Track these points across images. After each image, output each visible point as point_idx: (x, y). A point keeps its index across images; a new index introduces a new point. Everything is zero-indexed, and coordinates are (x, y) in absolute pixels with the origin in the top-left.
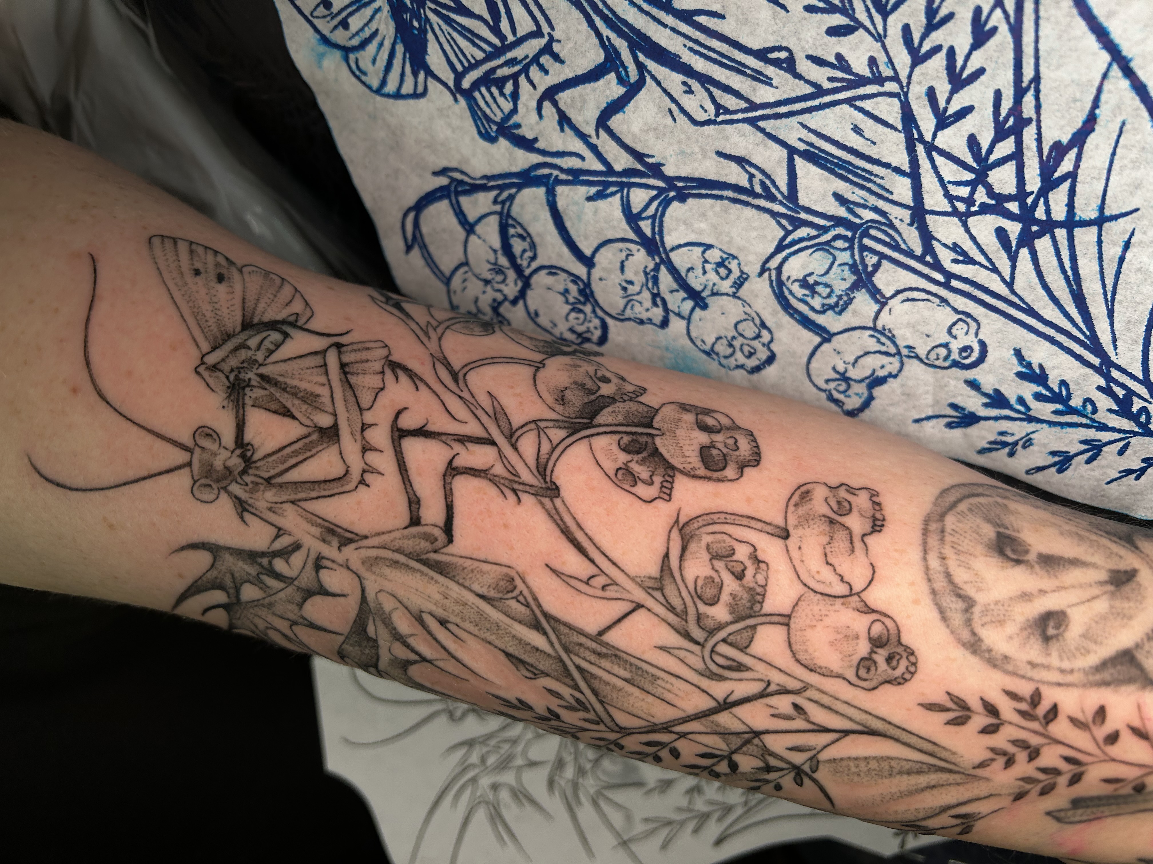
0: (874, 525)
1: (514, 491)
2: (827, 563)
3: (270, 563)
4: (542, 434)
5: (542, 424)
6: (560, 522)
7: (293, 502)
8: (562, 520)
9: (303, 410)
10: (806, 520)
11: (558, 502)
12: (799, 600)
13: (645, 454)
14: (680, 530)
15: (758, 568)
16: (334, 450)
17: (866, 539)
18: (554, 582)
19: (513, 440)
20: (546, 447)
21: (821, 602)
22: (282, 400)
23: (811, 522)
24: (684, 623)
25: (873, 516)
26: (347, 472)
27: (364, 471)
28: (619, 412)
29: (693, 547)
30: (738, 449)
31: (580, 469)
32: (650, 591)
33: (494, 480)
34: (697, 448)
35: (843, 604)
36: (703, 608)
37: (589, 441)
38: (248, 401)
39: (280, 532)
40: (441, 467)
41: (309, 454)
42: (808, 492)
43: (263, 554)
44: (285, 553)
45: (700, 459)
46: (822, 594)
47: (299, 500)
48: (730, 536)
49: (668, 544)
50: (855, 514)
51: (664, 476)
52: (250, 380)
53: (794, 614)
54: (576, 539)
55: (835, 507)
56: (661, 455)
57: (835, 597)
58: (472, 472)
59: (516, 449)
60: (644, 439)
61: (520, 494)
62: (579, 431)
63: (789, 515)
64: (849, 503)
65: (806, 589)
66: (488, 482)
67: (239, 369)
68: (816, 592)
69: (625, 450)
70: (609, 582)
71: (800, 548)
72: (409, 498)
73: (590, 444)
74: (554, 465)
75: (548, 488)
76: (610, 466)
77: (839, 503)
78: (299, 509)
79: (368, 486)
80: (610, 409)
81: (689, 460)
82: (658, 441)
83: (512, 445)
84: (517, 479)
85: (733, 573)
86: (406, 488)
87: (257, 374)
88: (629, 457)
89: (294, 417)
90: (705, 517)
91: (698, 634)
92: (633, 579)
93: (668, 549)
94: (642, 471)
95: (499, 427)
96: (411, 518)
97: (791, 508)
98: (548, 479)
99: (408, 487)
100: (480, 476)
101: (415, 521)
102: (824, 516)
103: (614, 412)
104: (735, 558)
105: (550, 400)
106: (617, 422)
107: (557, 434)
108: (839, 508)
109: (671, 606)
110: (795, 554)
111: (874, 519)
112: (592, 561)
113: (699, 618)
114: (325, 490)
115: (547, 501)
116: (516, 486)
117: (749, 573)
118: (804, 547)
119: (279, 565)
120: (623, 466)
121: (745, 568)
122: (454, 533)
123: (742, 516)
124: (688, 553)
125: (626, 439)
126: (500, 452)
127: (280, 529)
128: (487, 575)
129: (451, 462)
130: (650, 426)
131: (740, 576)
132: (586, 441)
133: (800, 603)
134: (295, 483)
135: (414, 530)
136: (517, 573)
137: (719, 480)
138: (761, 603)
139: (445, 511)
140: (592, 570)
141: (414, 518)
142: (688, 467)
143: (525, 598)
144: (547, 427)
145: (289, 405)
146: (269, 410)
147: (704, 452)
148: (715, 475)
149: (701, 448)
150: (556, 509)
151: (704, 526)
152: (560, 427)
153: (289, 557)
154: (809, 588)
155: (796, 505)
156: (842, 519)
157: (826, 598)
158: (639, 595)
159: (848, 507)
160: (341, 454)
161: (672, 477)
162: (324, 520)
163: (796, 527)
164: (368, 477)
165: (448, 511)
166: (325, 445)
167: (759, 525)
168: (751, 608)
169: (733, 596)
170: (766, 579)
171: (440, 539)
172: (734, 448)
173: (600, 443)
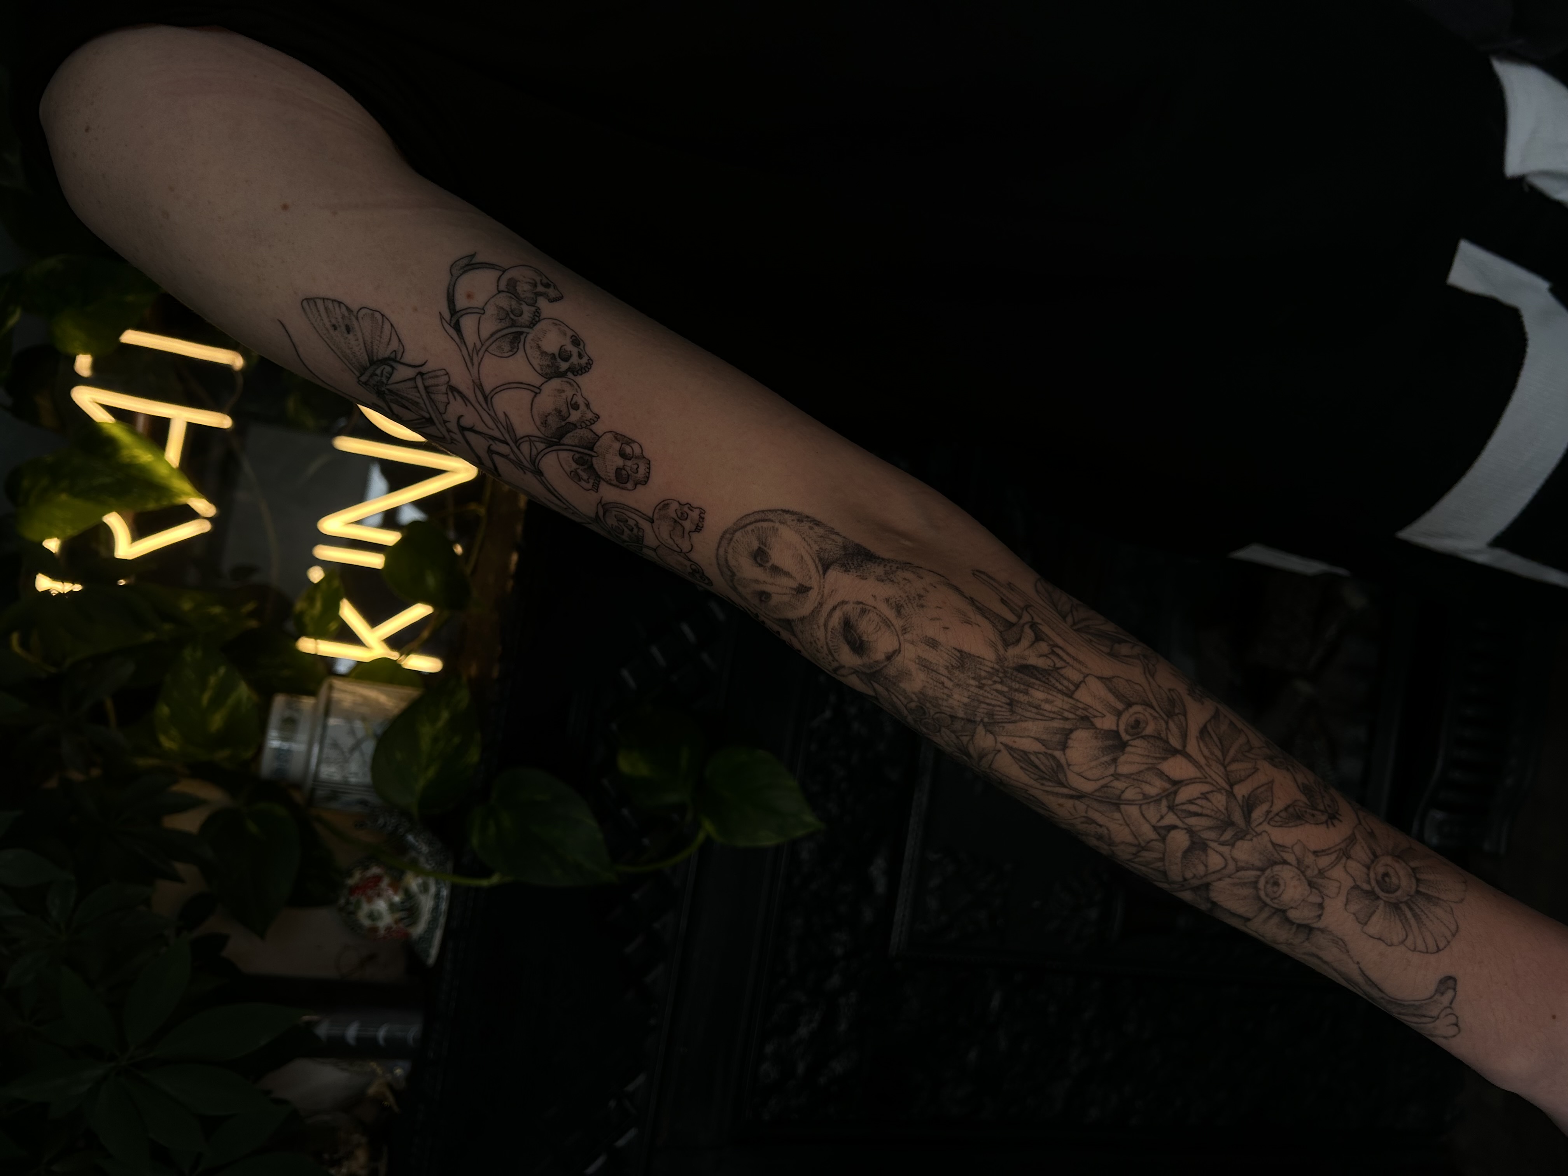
0: (696, 528)
5: (533, 439)
10: (663, 518)
13: (586, 467)
14: (603, 506)
17: (690, 533)
20: (534, 452)
23: (666, 519)
25: (698, 524)
28: (576, 436)
30: (637, 472)
31: (552, 465)
34: (615, 468)
37: (557, 453)
42: (668, 504)
45: (614, 475)
50: (689, 520)
51: (594, 480)
55: (679, 514)
56: (594, 469)
60: (587, 458)
62: (552, 446)
63: (655, 513)
64: (687, 515)
69: (576, 462)
73: (558, 455)
74: (539, 459)
75: (535, 471)
76: (568, 470)
77: (682, 513)
80: (571, 434)
81: (609, 474)
82: (594, 460)
88: (578, 466)
90: (615, 504)
94: (584, 476)
97: (657, 511)
98: (536, 466)
102: (673, 518)
103: (573, 436)
105: (539, 426)
106: (574, 444)
107: (541, 446)
108: (681, 516)
111: (698, 525)
120: (574, 471)
123: (632, 508)
125: (577, 456)
130: (592, 449)
132: (556, 452)
137: (622, 488)
142: (608, 478)
144: (534, 441)
147: (618, 471)
148: (621, 485)
149: (617, 469)
151: (614, 507)
152: (543, 442)
155: (660, 510)
156: (681, 521)
159: (686, 516)
161: (599, 482)
163: (658, 519)
167: (640, 514)
172: (635, 471)
173: (564, 455)
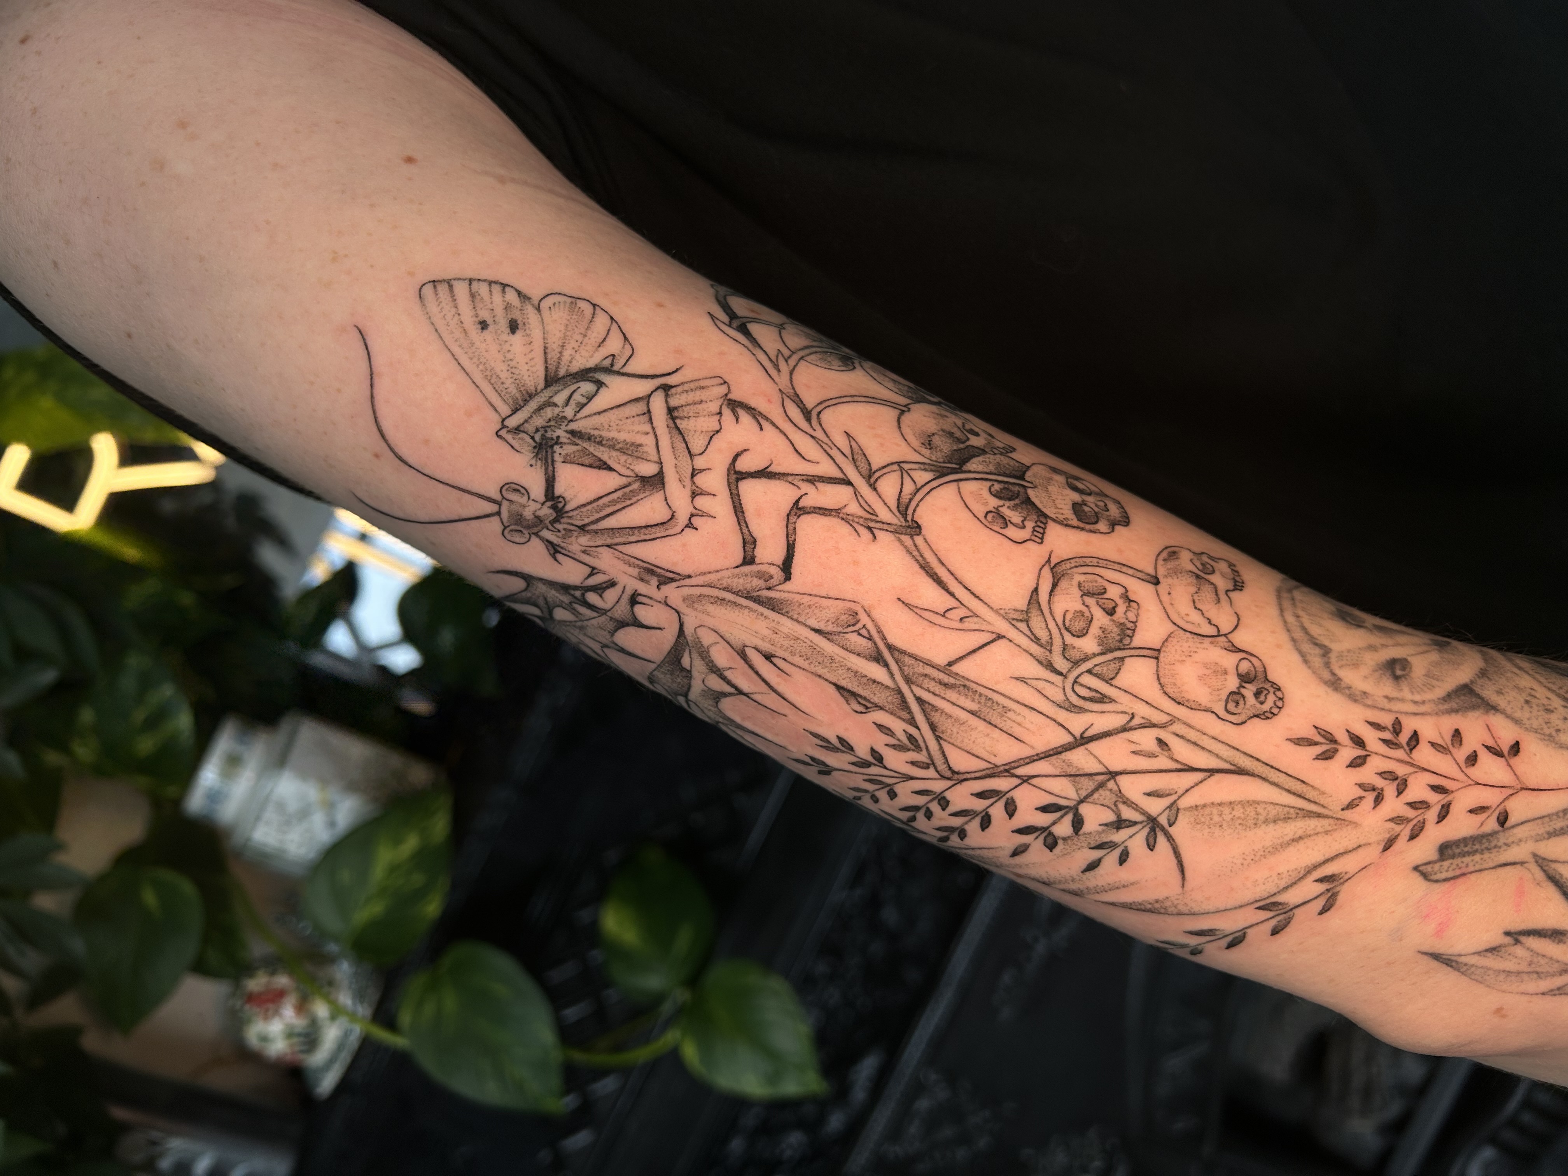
0: (1235, 585)
1: (870, 529)
2: (1196, 608)
3: (583, 595)
4: (905, 475)
6: (920, 559)
7: (609, 546)
8: (922, 556)
9: (622, 461)
10: (1176, 572)
11: (919, 540)
12: (1169, 636)
13: (1017, 501)
14: (1052, 569)
15: (1129, 606)
16: (658, 497)
17: (1230, 594)
18: (905, 616)
19: (872, 480)
20: (909, 489)
21: (1191, 640)
22: (596, 453)
23: (1180, 575)
24: (1048, 653)
25: (1234, 579)
26: (673, 516)
27: (692, 515)
28: (989, 462)
29: (1063, 584)
30: (1108, 510)
31: (945, 510)
32: (1014, 622)
33: (847, 519)
34: (1069, 503)
35: (1212, 643)
36: (1069, 639)
37: (958, 485)
38: (557, 457)
39: (594, 571)
40: (786, 506)
41: (629, 502)
42: (1173, 552)
43: (576, 588)
44: (599, 589)
45: (1073, 512)
46: (1191, 632)
47: (617, 544)
48: (1102, 577)
49: (1038, 580)
50: (1218, 575)
51: (1036, 522)
52: (558, 437)
53: (1164, 649)
54: (936, 574)
55: (1200, 567)
56: (1034, 504)
57: (1203, 636)
58: (821, 512)
59: (875, 489)
60: (1016, 488)
61: (875, 531)
62: (947, 475)
63: (1159, 566)
64: (1212, 566)
65: (1176, 628)
66: (840, 520)
67: (545, 428)
68: (1185, 630)
69: (996, 495)
70: (970, 614)
71: (1169, 594)
72: (744, 539)
73: (960, 488)
74: (918, 505)
75: (909, 527)
76: (979, 509)
77: (1203, 565)
78: (615, 552)
79: (696, 529)
80: (980, 459)
81: (1062, 511)
82: (1030, 491)
83: (870, 485)
84: (874, 517)
85: (1104, 609)
86: (741, 529)
87: (567, 431)
88: (1000, 502)
89: (610, 469)
90: (1077, 560)
91: (1061, 664)
92: (997, 612)
93: (1038, 584)
95: (857, 467)
96: (745, 558)
97: (1160, 562)
98: (909, 518)
99: (744, 528)
100: (830, 515)
101: (749, 560)
102: (1190, 572)
103: (984, 461)
104: (1105, 596)
105: (916, 443)
106: (988, 471)
107: (923, 476)
108: (1204, 569)
109: (1036, 637)
110: (1165, 598)
111: (1235, 581)
112: (952, 594)
113: (1065, 647)
114: (645, 534)
115: (906, 539)
116: (872, 524)
117: (1121, 609)
118: (1173, 592)
119: (592, 597)
120: (994, 510)
121: (1116, 605)
122: (792, 571)
123: (1114, 562)
124: (1058, 589)
125: (997, 486)
126: (856, 492)
127: (593, 568)
128: (827, 610)
129: (797, 501)
130: (1022, 479)
131: (1111, 612)
132: (955, 484)
133: (1170, 639)
134: (612, 529)
135: (747, 569)
136: (862, 607)
137: (1092, 531)
138: (1131, 637)
139: (785, 551)
140: (951, 602)
141: (748, 557)
142: (1061, 517)
143: (868, 631)
144: (911, 469)
145: (605, 457)
146: (583, 465)
147: (1076, 507)
148: (1088, 527)
149: (1073, 504)
150: (915, 546)
151: (1076, 567)
152: (925, 470)
153: (603, 592)
154: (1178, 626)
155: (1165, 560)
156: (1207, 577)
157: (1195, 636)
158: (1002, 626)
159: (1211, 569)
160: (666, 500)
161: (1045, 523)
162: (643, 561)
163: (1166, 576)
164: (696, 521)
165: (788, 550)
166: (647, 493)
167: (1131, 572)
168: (1121, 641)
169: (1103, 630)
170: (1137, 616)
171: (775, 577)
172: (1105, 509)
173: (970, 488)
